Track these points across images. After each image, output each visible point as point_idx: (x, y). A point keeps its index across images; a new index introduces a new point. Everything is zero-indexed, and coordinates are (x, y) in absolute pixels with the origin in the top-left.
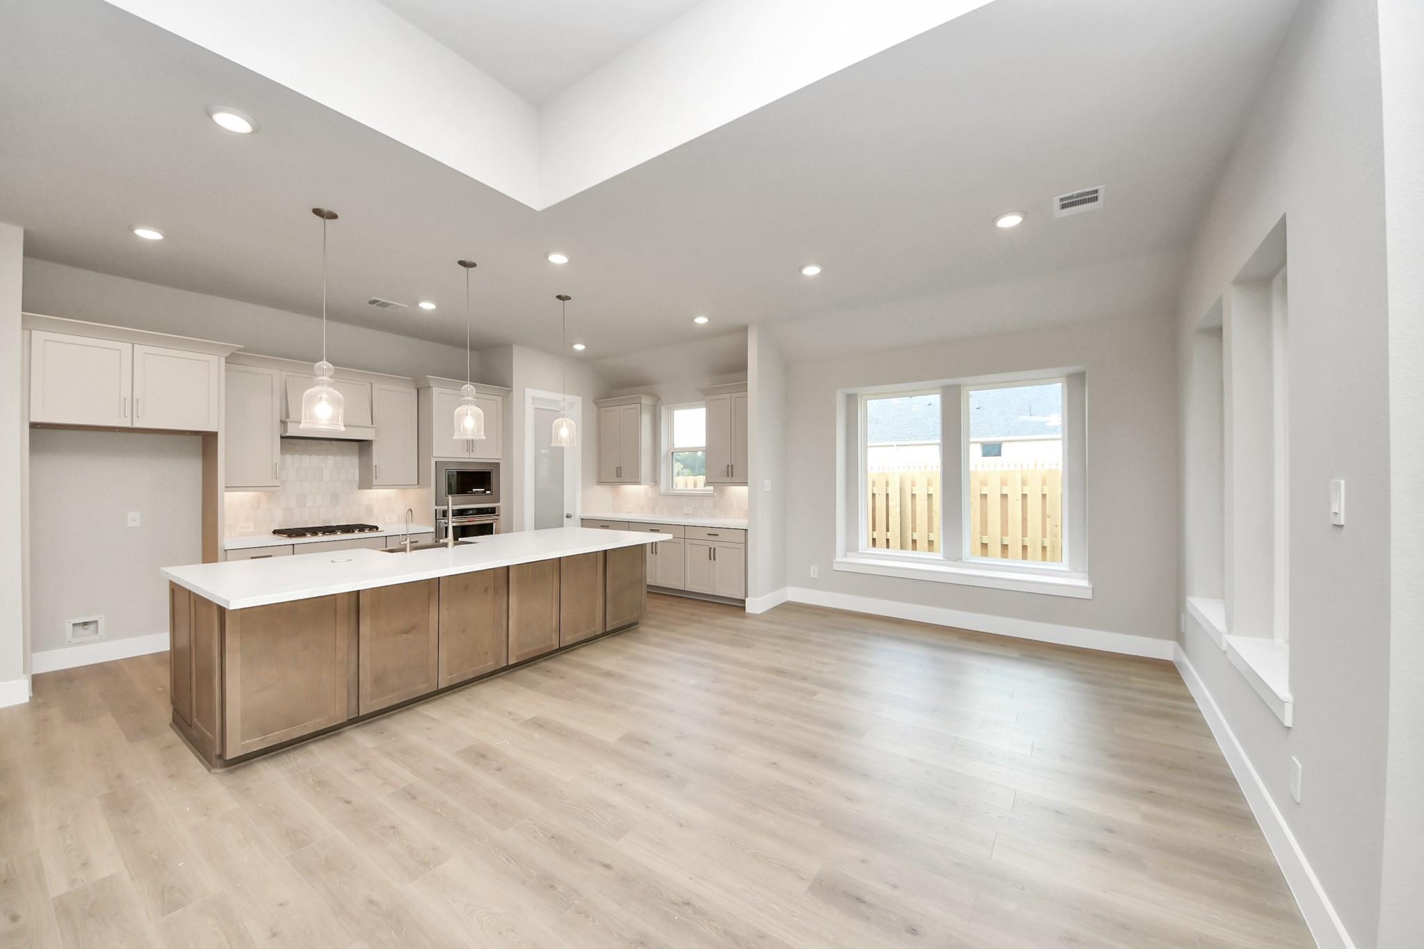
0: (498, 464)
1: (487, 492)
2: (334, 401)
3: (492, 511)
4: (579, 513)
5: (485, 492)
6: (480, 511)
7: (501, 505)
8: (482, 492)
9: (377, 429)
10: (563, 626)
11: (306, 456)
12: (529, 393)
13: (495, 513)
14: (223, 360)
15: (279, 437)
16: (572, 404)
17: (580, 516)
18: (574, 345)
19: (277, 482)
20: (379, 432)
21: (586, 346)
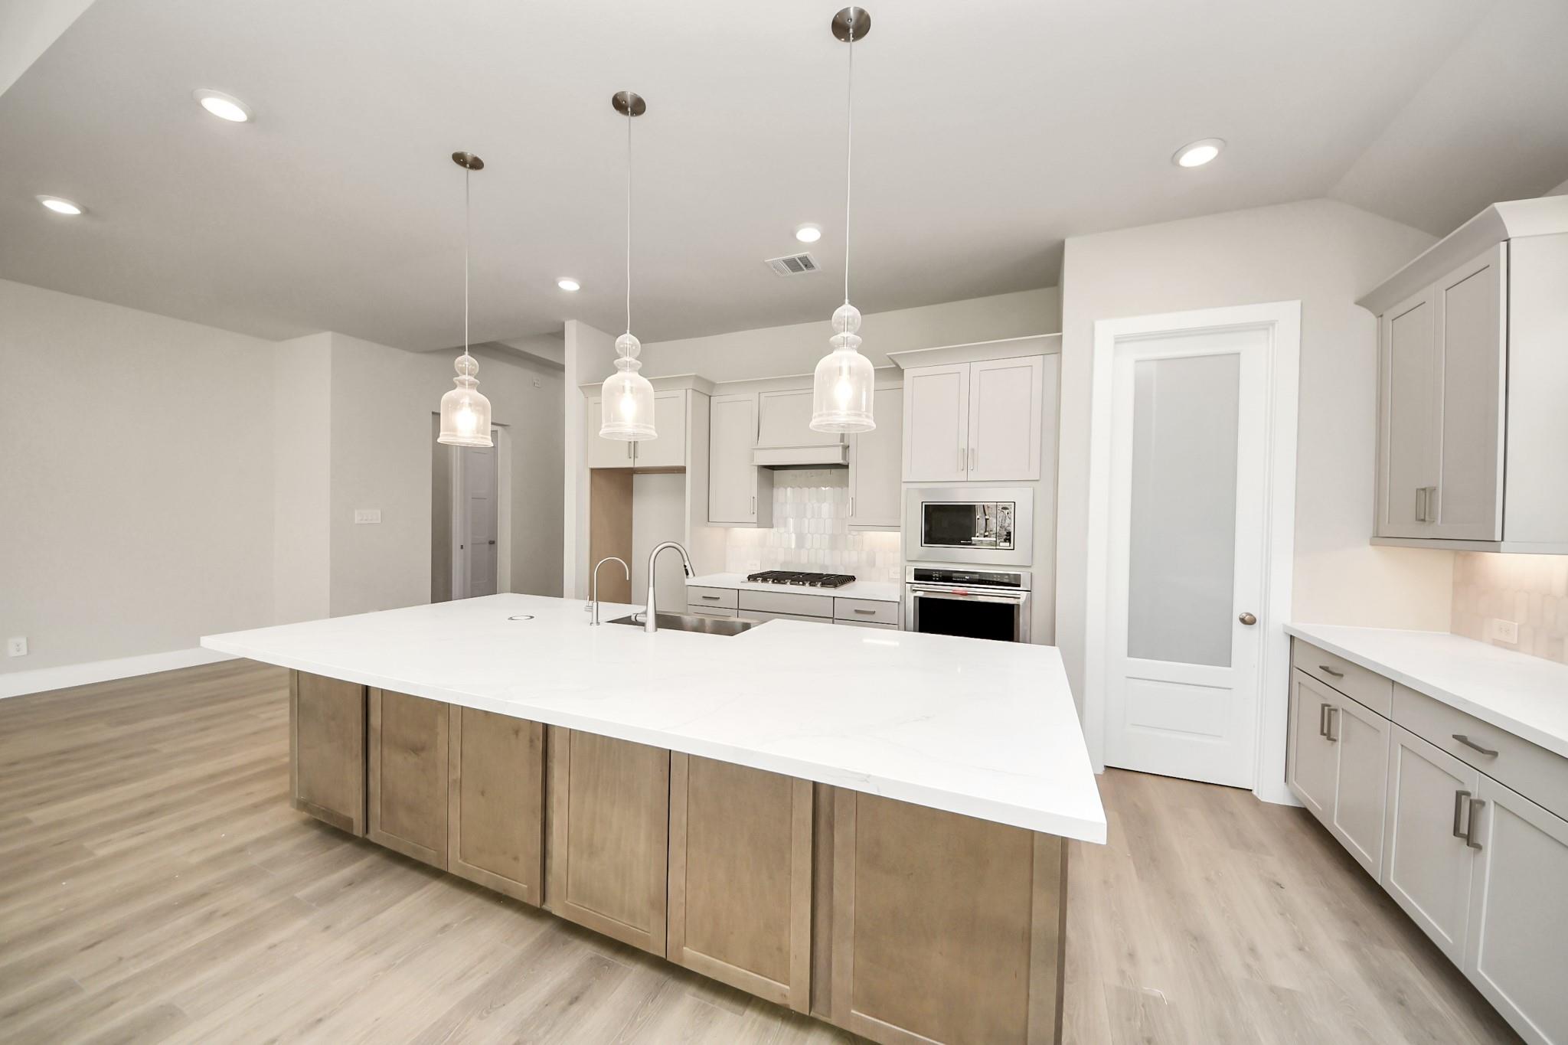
1: (1002, 544)
4: (1282, 617)
5: (997, 544)
7: (1037, 572)
8: (990, 544)
9: (846, 448)
10: (676, 913)
11: (806, 490)
12: (1106, 329)
13: (1019, 586)
14: (690, 392)
15: (756, 468)
16: (1267, 326)
17: (1285, 626)
18: (1182, 156)
19: (754, 519)
20: (852, 451)
21: (1223, 143)
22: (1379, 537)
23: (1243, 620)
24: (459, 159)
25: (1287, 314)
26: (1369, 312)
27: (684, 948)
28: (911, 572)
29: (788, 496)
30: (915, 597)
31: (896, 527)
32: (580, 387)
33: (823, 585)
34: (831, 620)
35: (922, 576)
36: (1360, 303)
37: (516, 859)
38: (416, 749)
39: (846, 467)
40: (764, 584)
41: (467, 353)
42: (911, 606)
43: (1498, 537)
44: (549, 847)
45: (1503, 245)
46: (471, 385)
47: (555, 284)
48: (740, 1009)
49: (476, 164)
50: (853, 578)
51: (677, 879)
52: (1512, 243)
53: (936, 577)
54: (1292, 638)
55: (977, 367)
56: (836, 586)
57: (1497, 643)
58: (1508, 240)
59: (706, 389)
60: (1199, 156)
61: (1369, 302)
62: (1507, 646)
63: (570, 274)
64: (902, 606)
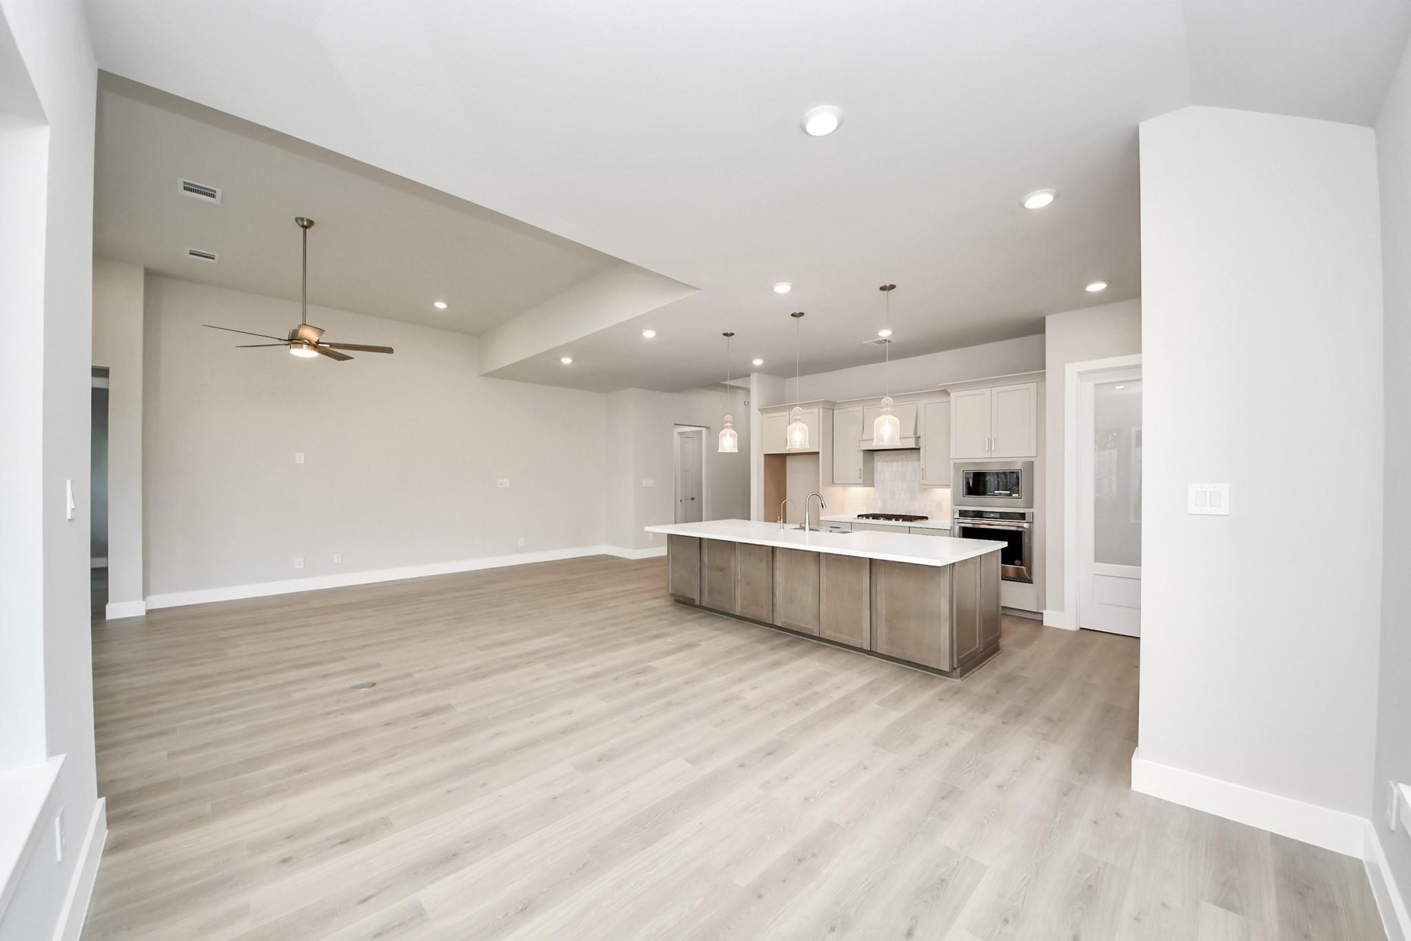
0: (1030, 465)
1: (1014, 495)
2: (731, 435)
3: (1019, 517)
5: (1011, 495)
6: (1005, 516)
7: (1036, 512)
8: (1006, 495)
9: (918, 438)
10: (823, 618)
11: (895, 463)
12: (1072, 370)
13: (1026, 520)
14: (821, 409)
15: (862, 453)
18: (1087, 287)
19: (861, 481)
20: (922, 440)
24: (725, 334)
28: (957, 512)
29: (884, 467)
30: (960, 527)
31: (948, 486)
32: (759, 410)
33: (904, 520)
35: (963, 514)
37: (762, 607)
38: (721, 570)
39: (919, 449)
40: (867, 520)
42: (955, 531)
44: (775, 602)
46: (730, 427)
47: (751, 362)
49: (732, 335)
50: (927, 518)
51: (823, 608)
53: (972, 515)
55: (995, 390)
56: (911, 521)
59: (830, 406)
60: (1096, 287)
64: (952, 531)
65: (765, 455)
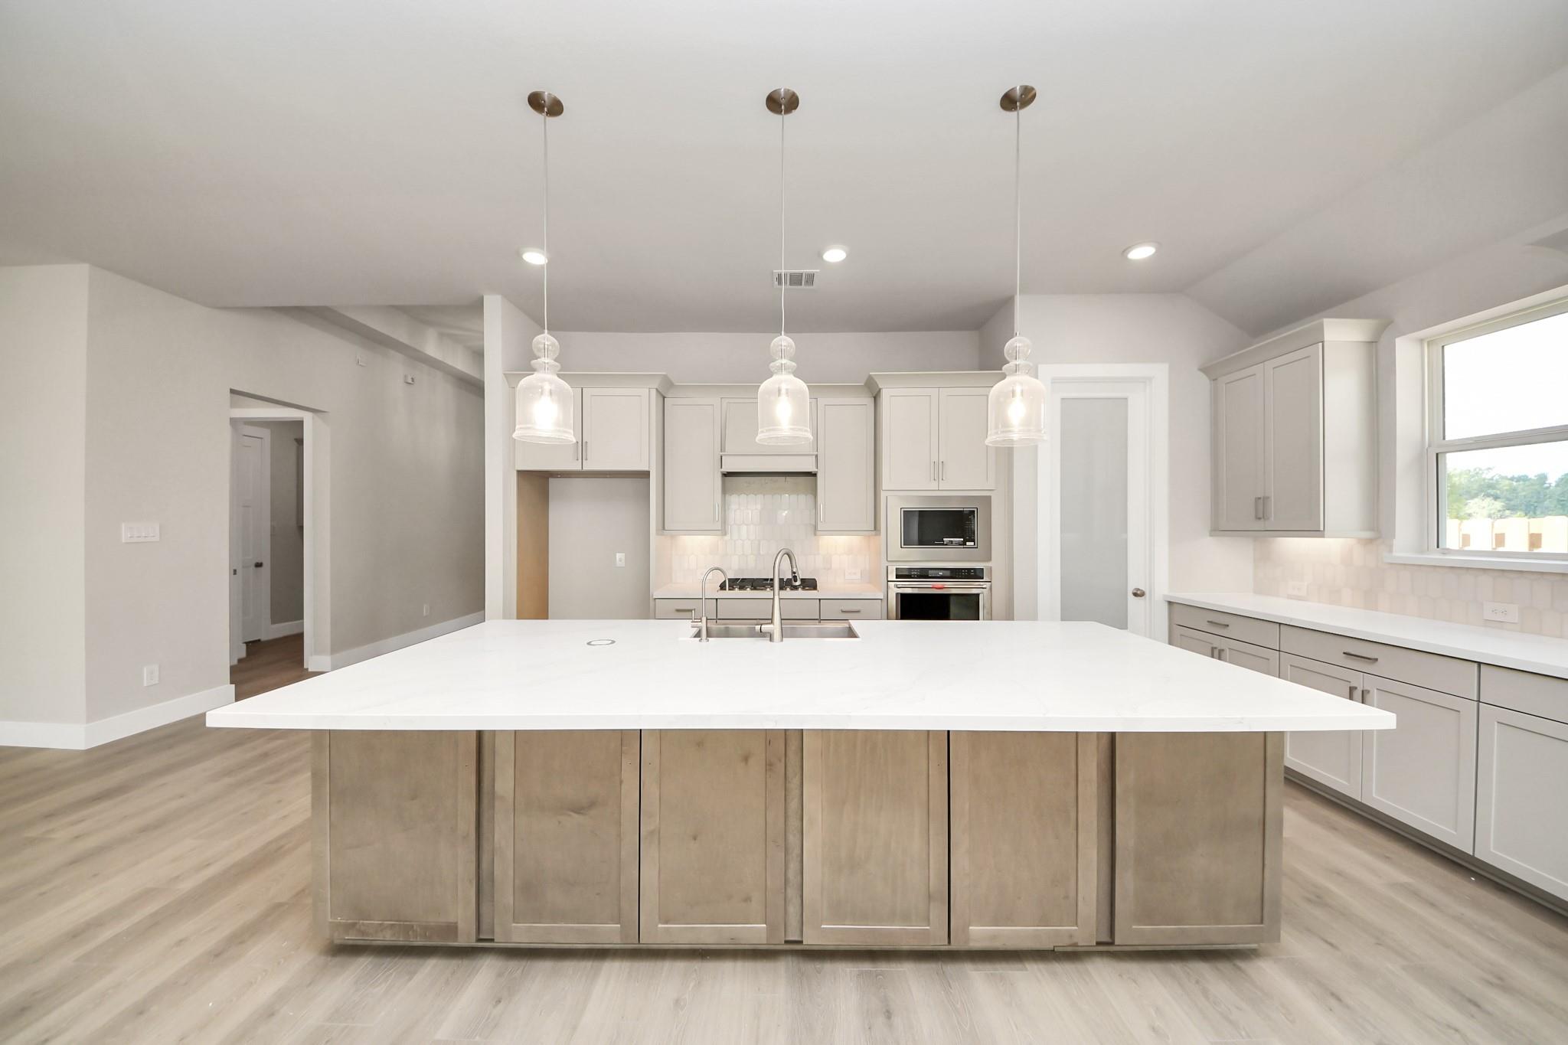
0: (987, 500)
1: (968, 543)
3: (974, 574)
4: (1162, 588)
5: (964, 543)
6: (956, 574)
7: (995, 566)
8: (958, 543)
9: (816, 457)
13: (983, 578)
14: (654, 392)
15: (721, 474)
16: (1146, 381)
17: (1164, 596)
18: (1129, 252)
19: (718, 526)
20: (820, 461)
21: (1159, 246)
22: (1217, 530)
23: (1135, 594)
24: (538, 99)
25: (1159, 372)
26: (1205, 376)
27: (971, 928)
28: (892, 572)
30: (898, 595)
34: (817, 621)
35: (903, 574)
36: (1200, 370)
37: (747, 900)
39: (815, 475)
40: (742, 591)
41: (546, 331)
42: (893, 601)
43: (1322, 529)
45: (1321, 344)
47: (518, 255)
48: (1019, 966)
49: (555, 109)
52: (1325, 344)
53: (914, 575)
54: (1170, 603)
55: (944, 392)
57: (1290, 597)
58: (1323, 342)
59: (664, 389)
60: (1141, 253)
61: (1205, 370)
62: (1298, 598)
63: (537, 245)
64: (885, 602)
65: (519, 472)
